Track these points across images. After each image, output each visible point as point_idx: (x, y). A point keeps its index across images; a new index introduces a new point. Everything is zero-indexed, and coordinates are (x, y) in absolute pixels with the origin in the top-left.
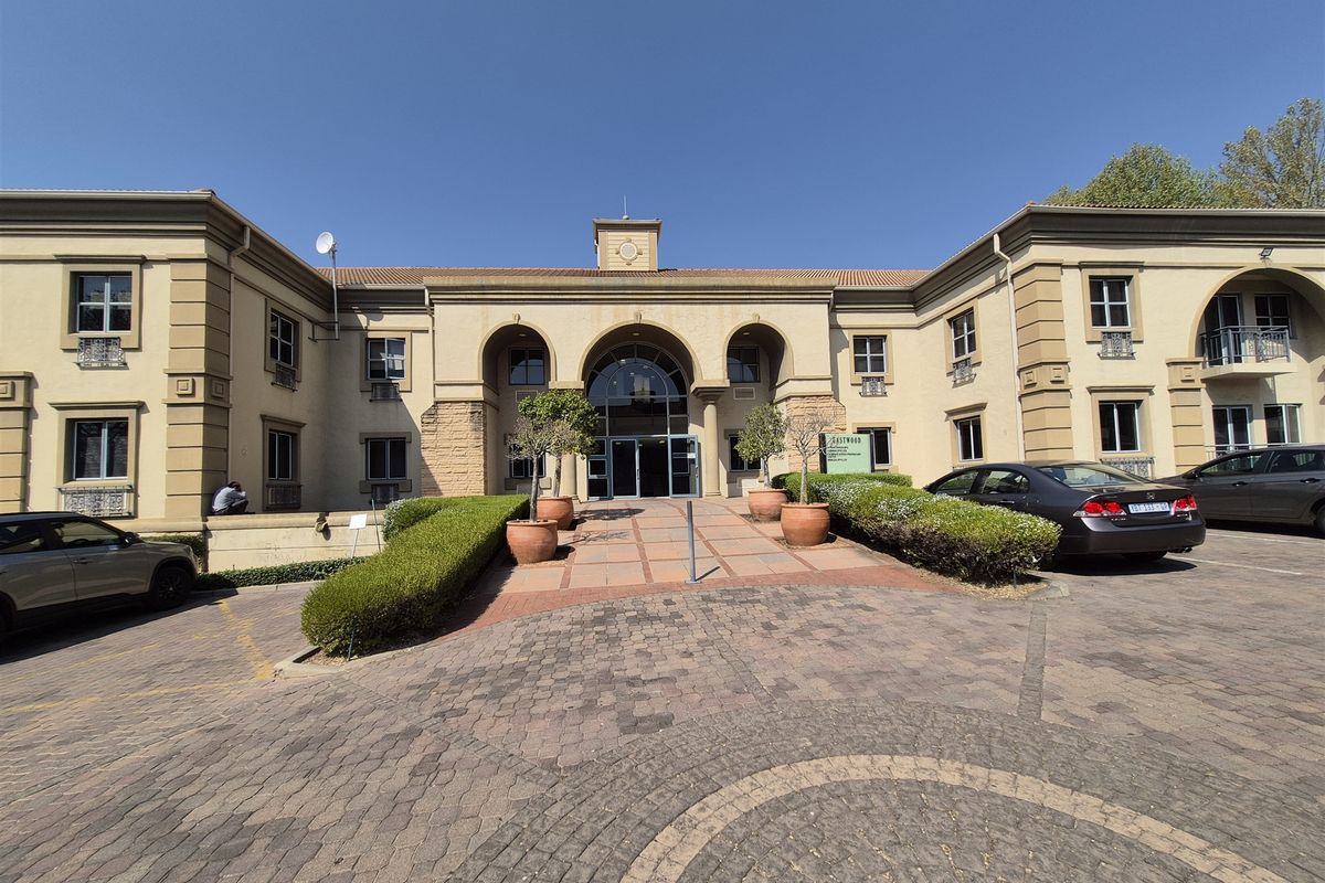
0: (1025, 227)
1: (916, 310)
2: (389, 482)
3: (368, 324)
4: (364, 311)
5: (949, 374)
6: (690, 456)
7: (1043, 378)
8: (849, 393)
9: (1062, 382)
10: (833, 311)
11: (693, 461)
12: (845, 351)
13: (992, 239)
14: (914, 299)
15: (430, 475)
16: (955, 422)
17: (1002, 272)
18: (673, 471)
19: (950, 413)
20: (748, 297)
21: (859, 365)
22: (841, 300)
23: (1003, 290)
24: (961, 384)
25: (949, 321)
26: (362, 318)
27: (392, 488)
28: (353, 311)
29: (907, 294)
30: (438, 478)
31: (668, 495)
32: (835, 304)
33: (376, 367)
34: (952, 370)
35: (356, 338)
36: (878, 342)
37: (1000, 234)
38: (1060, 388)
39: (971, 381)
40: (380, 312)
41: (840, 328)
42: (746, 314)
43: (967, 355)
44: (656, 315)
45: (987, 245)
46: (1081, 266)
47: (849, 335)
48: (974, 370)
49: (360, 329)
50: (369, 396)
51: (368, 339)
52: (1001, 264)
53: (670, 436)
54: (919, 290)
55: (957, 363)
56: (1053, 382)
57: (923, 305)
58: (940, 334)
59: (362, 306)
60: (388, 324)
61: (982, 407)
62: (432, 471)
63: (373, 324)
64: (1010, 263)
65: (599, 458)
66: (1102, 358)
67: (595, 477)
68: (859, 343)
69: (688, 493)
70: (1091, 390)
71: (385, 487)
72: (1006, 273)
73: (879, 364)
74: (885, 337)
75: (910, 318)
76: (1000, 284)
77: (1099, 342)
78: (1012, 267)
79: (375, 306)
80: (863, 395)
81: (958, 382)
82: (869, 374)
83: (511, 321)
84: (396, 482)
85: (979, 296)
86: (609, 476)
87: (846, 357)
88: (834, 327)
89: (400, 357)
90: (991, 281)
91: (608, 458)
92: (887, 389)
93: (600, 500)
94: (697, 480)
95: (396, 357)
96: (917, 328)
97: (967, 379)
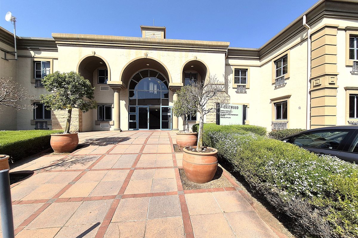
0: (321, 9)
1: (260, 59)
2: (43, 121)
3: (35, 55)
4: (33, 49)
5: (273, 84)
6: (169, 114)
7: (325, 82)
8: (232, 92)
9: (334, 84)
10: (227, 58)
11: (170, 116)
12: (231, 75)
13: (302, 18)
14: (259, 55)
15: (56, 118)
16: (274, 103)
17: (305, 35)
18: (162, 120)
19: (272, 100)
20: (192, 49)
21: (236, 81)
22: (231, 54)
23: (305, 44)
24: (279, 88)
25: (275, 62)
26: (32, 53)
27: (44, 124)
28: (28, 49)
29: (257, 52)
30: (59, 120)
31: (160, 129)
32: (228, 55)
33: (38, 74)
34: (275, 82)
35: (29, 62)
36: (244, 71)
37: (306, 15)
38: (332, 87)
39: (284, 86)
40: (39, 50)
41: (229, 65)
42: (191, 56)
43: (282, 75)
44: (154, 55)
45: (300, 22)
46: (346, 29)
47: (233, 68)
48: (285, 82)
49: (31, 57)
50: (34, 85)
51: (34, 62)
52: (305, 30)
53: (161, 106)
54: (262, 50)
55: (277, 79)
56: (330, 84)
57: (263, 57)
58: (270, 69)
59: (32, 47)
60: (43, 56)
61: (289, 97)
62: (57, 117)
63: (37, 55)
64: (310, 29)
65: (133, 113)
66: (352, 74)
67: (132, 121)
68: (237, 71)
69: (168, 128)
70: (346, 89)
71: (42, 123)
72: (307, 34)
73: (244, 80)
74: (247, 69)
75: (257, 63)
76: (303, 41)
77: (351, 66)
78: (310, 31)
79: (37, 47)
80: (237, 92)
81: (277, 87)
82: (240, 84)
83: (91, 54)
84: (46, 121)
85: (290, 49)
86: (137, 121)
87: (232, 77)
88: (227, 65)
89: (49, 69)
90: (298, 40)
91: (137, 113)
92: (247, 90)
93: (134, 130)
94: (171, 123)
95: (47, 69)
96: (260, 67)
97: (282, 85)
